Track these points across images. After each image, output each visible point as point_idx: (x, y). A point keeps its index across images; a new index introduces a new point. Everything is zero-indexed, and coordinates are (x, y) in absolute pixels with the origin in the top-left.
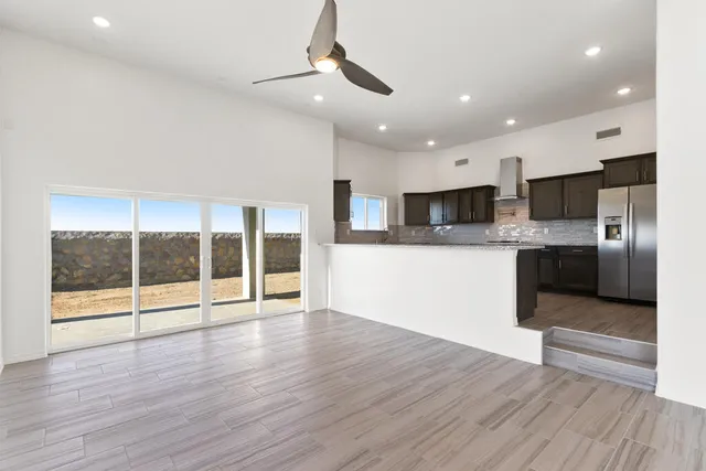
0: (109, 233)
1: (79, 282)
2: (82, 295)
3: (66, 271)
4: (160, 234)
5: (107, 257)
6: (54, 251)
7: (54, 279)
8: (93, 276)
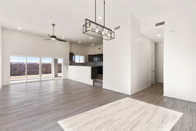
0: (23, 63)
1: (16, 74)
2: (17, 77)
3: (14, 71)
4: (36, 63)
5: (23, 68)
6: (11, 67)
7: (11, 73)
8: (20, 72)
